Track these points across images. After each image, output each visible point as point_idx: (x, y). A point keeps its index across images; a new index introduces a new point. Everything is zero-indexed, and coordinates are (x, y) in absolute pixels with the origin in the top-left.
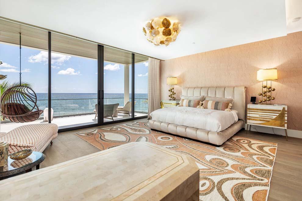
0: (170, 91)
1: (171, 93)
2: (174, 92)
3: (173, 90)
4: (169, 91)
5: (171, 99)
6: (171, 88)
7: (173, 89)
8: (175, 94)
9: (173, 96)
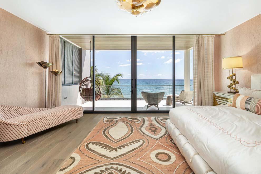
0: (231, 78)
1: (232, 82)
2: (237, 80)
3: (234, 78)
4: (228, 78)
5: (232, 91)
6: (231, 74)
7: (235, 75)
8: (238, 83)
9: (234, 86)
